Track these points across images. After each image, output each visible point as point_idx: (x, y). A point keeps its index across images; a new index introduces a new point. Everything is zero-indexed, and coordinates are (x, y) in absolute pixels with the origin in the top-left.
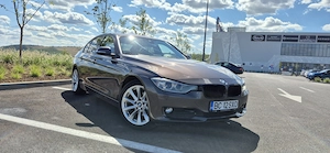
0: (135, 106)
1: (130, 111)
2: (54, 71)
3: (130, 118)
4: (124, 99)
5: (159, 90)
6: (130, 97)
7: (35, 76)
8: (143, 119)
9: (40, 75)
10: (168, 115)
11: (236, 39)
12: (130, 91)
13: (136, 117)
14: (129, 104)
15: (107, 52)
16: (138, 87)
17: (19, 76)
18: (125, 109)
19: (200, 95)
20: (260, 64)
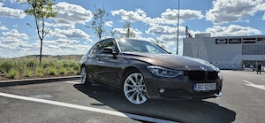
0: (135, 89)
1: (131, 94)
2: (65, 70)
3: (130, 99)
4: (126, 85)
5: (154, 75)
6: (130, 83)
7: (52, 74)
8: (141, 99)
9: (56, 73)
10: (161, 95)
11: (203, 42)
12: (130, 78)
13: (135, 98)
14: (129, 88)
15: (110, 52)
16: (136, 75)
17: (42, 75)
18: (126, 92)
19: (186, 79)
20: (224, 63)
